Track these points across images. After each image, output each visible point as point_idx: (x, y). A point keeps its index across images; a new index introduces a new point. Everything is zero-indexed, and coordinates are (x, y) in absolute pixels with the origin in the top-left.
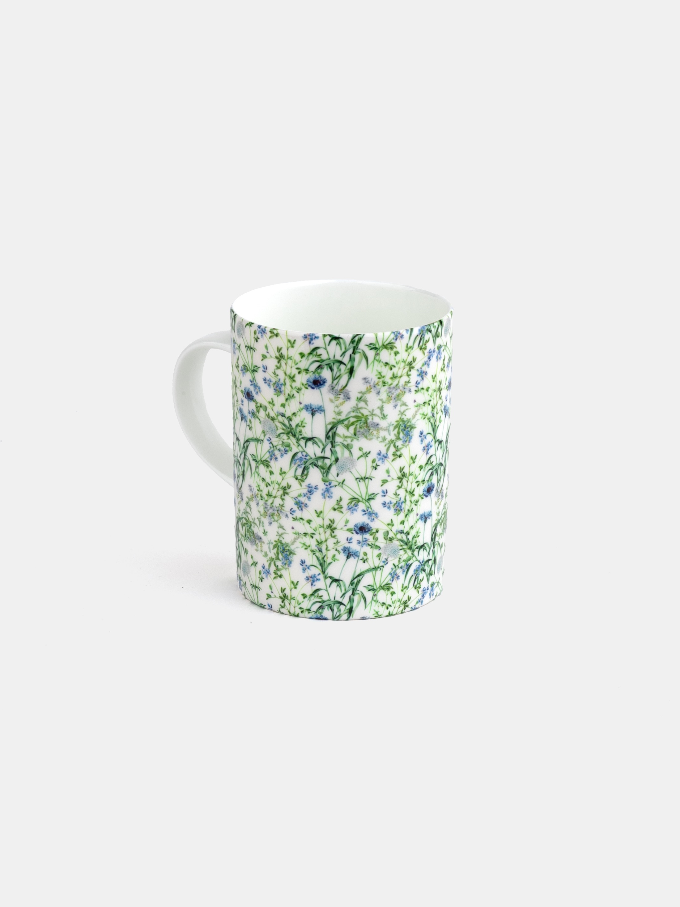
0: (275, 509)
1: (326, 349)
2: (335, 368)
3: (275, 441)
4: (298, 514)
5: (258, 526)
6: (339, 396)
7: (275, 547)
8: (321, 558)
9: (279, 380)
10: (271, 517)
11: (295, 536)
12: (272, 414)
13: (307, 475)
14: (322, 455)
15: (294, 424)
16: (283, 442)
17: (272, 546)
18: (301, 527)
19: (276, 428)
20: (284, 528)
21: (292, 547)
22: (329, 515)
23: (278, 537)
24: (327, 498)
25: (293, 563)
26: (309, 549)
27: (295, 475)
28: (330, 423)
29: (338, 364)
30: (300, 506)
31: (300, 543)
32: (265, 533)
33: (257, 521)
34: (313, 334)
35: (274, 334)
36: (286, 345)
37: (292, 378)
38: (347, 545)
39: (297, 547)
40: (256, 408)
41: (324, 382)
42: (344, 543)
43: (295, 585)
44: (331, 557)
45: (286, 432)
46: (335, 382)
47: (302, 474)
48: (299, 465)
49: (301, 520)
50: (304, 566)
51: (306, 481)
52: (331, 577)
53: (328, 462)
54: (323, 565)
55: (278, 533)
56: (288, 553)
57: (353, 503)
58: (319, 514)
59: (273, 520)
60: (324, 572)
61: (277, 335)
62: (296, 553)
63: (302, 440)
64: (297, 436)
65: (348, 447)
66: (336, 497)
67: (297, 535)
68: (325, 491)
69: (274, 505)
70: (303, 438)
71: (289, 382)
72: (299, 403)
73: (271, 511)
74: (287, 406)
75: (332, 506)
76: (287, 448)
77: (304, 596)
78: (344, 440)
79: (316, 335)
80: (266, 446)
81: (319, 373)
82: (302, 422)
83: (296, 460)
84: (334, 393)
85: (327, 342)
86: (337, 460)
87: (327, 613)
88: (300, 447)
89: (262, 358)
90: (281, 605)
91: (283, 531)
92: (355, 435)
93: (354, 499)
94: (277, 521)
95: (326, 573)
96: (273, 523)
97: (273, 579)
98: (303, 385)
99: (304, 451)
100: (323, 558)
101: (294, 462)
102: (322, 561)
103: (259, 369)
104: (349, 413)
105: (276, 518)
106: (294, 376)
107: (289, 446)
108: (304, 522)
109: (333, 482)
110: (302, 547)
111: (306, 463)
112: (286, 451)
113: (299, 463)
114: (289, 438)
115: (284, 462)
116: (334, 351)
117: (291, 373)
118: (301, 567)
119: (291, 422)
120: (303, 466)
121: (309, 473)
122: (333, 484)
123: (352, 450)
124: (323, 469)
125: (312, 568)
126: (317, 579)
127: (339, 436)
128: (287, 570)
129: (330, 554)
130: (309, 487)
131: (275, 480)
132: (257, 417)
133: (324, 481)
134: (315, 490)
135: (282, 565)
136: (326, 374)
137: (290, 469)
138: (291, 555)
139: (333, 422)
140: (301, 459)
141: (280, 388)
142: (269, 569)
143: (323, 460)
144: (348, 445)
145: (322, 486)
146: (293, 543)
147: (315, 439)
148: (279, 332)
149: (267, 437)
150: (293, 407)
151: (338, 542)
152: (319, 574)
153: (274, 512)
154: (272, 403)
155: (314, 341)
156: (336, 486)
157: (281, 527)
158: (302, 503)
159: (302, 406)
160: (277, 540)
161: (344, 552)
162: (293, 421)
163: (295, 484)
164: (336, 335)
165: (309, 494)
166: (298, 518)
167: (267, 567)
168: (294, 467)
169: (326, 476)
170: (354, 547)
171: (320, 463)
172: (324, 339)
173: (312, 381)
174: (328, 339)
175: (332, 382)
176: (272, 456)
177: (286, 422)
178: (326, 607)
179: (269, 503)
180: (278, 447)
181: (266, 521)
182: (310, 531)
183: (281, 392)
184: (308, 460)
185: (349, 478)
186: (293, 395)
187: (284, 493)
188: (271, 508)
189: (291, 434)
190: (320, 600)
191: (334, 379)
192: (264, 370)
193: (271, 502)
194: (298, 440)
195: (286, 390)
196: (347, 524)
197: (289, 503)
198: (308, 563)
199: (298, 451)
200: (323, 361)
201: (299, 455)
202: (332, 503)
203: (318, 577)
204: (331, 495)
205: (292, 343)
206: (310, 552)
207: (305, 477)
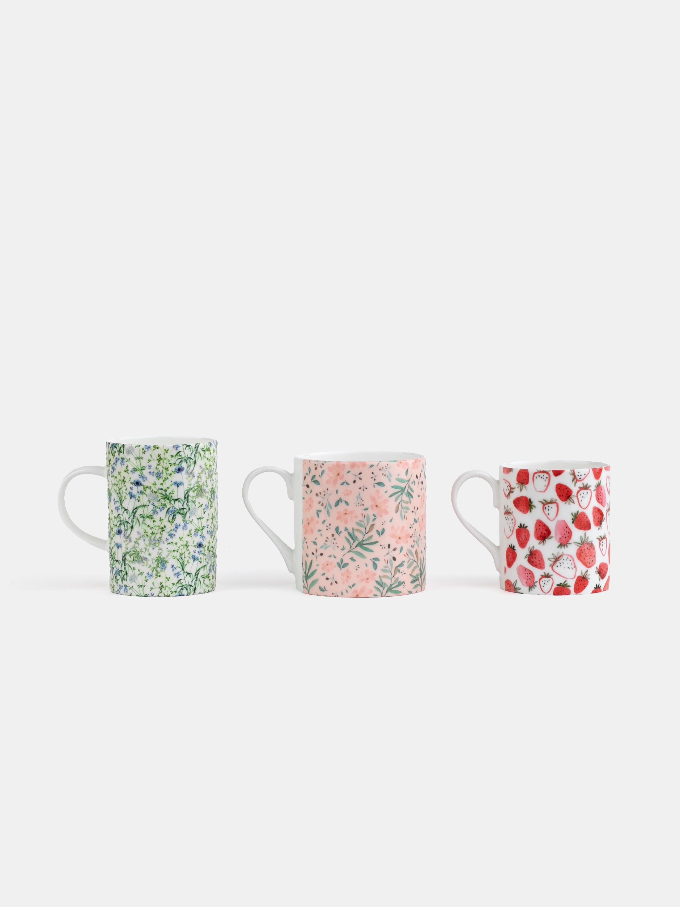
0: (157, 540)
1: (184, 452)
2: (188, 461)
3: (157, 504)
4: (170, 540)
5: (144, 552)
6: (190, 476)
7: (156, 561)
8: (182, 563)
9: (159, 471)
10: (154, 545)
11: (168, 552)
12: (155, 490)
13: (175, 519)
14: (182, 507)
15: (168, 493)
16: (162, 504)
17: (154, 561)
18: (171, 547)
19: (157, 497)
20: (162, 549)
21: (167, 559)
22: (186, 538)
23: (158, 555)
24: (185, 530)
25: (167, 567)
26: (176, 558)
27: (168, 520)
28: (186, 491)
29: (189, 459)
30: (171, 536)
31: (171, 556)
32: (150, 555)
33: (144, 550)
34: (177, 445)
35: (156, 447)
36: (163, 452)
37: (167, 469)
38: (194, 554)
39: (170, 559)
40: (144, 489)
41: (183, 469)
42: (192, 553)
43: (168, 579)
44: (187, 561)
45: (164, 498)
46: (188, 468)
47: (172, 519)
48: (171, 514)
49: (172, 543)
50: (173, 568)
51: (174, 522)
52: (186, 572)
53: (185, 511)
54: (183, 566)
55: (158, 553)
56: (164, 563)
57: (196, 531)
58: (181, 539)
59: (155, 546)
60: (183, 570)
61: (158, 448)
62: (169, 562)
63: (172, 500)
64: (170, 499)
65: (194, 502)
66: (189, 529)
67: (170, 552)
68: (184, 526)
69: (156, 538)
70: (173, 500)
71: (165, 471)
72: (171, 482)
73: (154, 542)
74: (164, 484)
75: (187, 534)
76: (164, 506)
77: (173, 584)
78: (192, 499)
79: (179, 445)
80: (151, 507)
81: (181, 465)
82: (172, 491)
83: (169, 512)
84: (188, 474)
85: (185, 448)
86: (189, 509)
87: (184, 592)
88: (171, 505)
89: (148, 462)
90: (159, 592)
91: (162, 551)
92: (197, 495)
93: (196, 529)
94: (158, 547)
95: (184, 570)
96: (155, 548)
97: (154, 579)
98: (173, 472)
99: (174, 507)
100: (183, 562)
101: (168, 513)
102: (182, 564)
103: (146, 468)
104: (194, 484)
105: (157, 545)
106: (168, 468)
107: (165, 505)
108: (173, 544)
109: (187, 521)
110: (172, 558)
111: (174, 512)
112: (163, 508)
113: (171, 513)
114: (165, 501)
115: (162, 514)
116: (187, 453)
117: (166, 467)
118: (172, 569)
119: (166, 492)
120: (173, 515)
121: (176, 518)
122: (188, 522)
123: (196, 504)
124: (183, 514)
125: (177, 568)
126: (180, 574)
127: (190, 496)
128: (164, 572)
129: (186, 560)
130: (176, 525)
131: (156, 525)
132: (145, 494)
133: (184, 521)
134: (179, 526)
135: (160, 569)
136: (184, 465)
137: (166, 517)
138: (166, 563)
139: (188, 490)
140: (172, 511)
141: (160, 475)
142: (152, 574)
143: (183, 510)
144: (194, 501)
145: (182, 524)
146: (167, 557)
147: (179, 499)
148: (159, 446)
149: (151, 503)
150: (167, 484)
151: (190, 553)
152: (181, 571)
153: (156, 542)
154: (155, 484)
155: (178, 448)
156: (189, 523)
157: (161, 549)
158: (172, 534)
159: (172, 483)
160: (157, 557)
161: (192, 558)
162: (167, 491)
163: (168, 525)
164: (188, 445)
165: (176, 529)
166: (170, 542)
167: (150, 573)
168: (168, 516)
169: (185, 518)
170: (197, 555)
171: (181, 512)
172: (183, 447)
173: (177, 469)
174: (185, 446)
175: (187, 469)
176: (155, 512)
177: (164, 493)
178: (184, 588)
179: (152, 538)
180: (158, 507)
181: (150, 548)
182: (176, 549)
183: (160, 477)
184: (176, 511)
185: (194, 518)
186: (167, 478)
187: (162, 530)
188: (154, 540)
189: (166, 498)
190: (181, 585)
191: (188, 467)
192: (149, 467)
193: (154, 537)
194: (170, 501)
195: (163, 476)
196: (194, 543)
197: (165, 535)
198: (175, 566)
199: (170, 507)
200: (183, 458)
201: (171, 509)
202: (187, 532)
203: (180, 573)
204: (187, 528)
205: (167, 451)
206: (176, 560)
207: (174, 520)
